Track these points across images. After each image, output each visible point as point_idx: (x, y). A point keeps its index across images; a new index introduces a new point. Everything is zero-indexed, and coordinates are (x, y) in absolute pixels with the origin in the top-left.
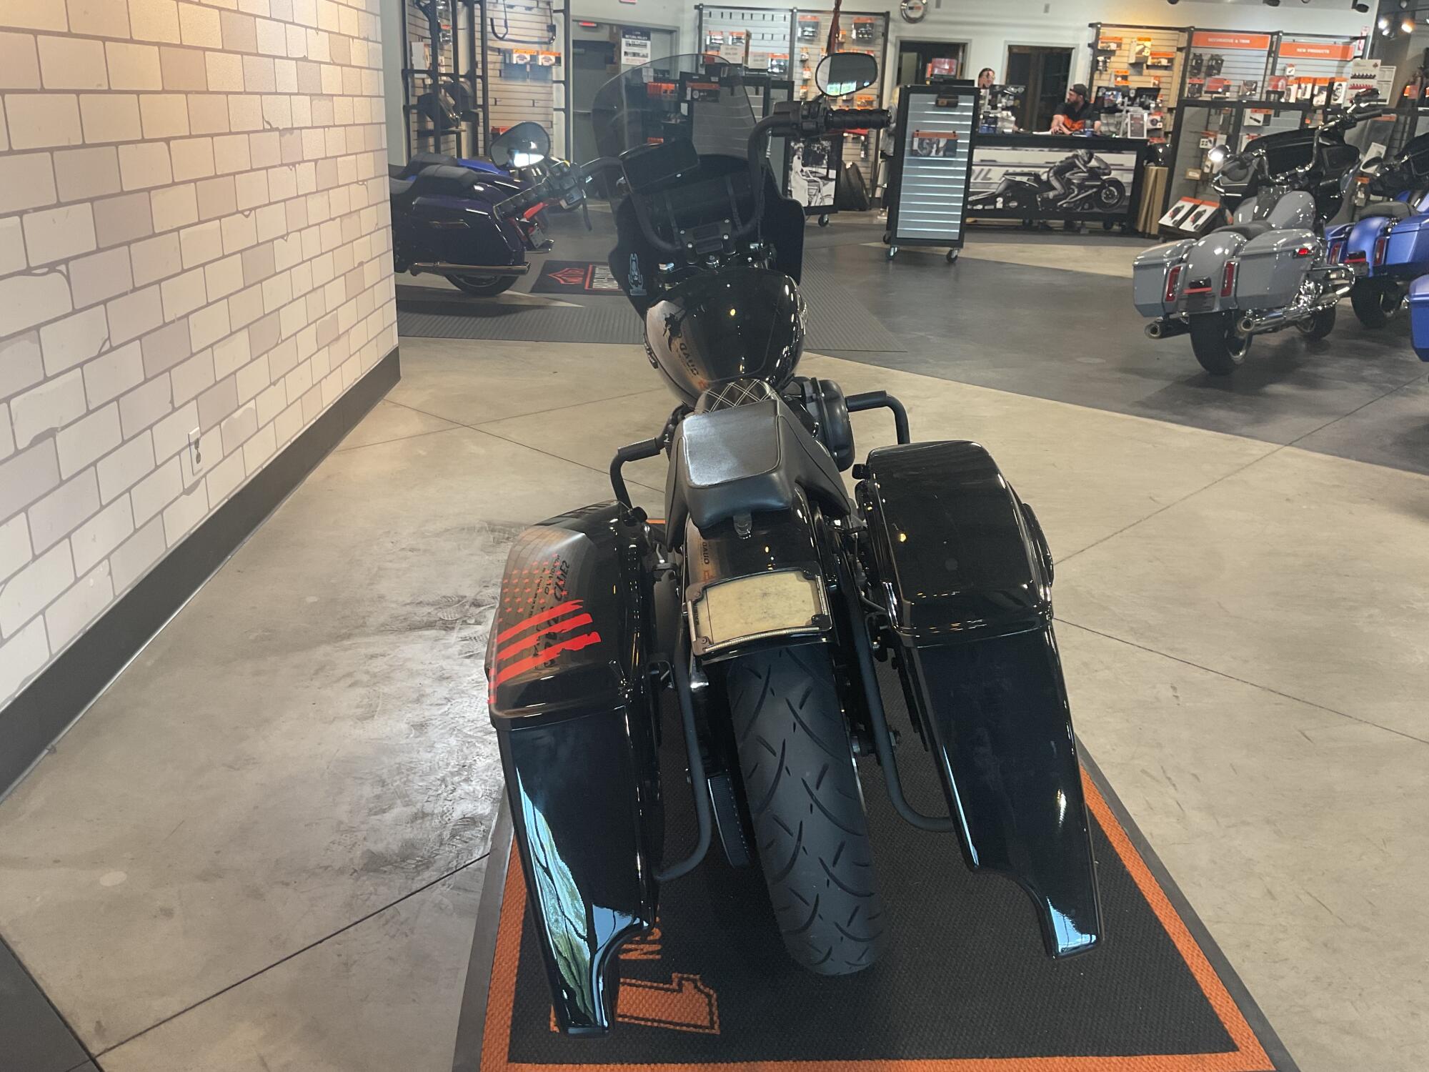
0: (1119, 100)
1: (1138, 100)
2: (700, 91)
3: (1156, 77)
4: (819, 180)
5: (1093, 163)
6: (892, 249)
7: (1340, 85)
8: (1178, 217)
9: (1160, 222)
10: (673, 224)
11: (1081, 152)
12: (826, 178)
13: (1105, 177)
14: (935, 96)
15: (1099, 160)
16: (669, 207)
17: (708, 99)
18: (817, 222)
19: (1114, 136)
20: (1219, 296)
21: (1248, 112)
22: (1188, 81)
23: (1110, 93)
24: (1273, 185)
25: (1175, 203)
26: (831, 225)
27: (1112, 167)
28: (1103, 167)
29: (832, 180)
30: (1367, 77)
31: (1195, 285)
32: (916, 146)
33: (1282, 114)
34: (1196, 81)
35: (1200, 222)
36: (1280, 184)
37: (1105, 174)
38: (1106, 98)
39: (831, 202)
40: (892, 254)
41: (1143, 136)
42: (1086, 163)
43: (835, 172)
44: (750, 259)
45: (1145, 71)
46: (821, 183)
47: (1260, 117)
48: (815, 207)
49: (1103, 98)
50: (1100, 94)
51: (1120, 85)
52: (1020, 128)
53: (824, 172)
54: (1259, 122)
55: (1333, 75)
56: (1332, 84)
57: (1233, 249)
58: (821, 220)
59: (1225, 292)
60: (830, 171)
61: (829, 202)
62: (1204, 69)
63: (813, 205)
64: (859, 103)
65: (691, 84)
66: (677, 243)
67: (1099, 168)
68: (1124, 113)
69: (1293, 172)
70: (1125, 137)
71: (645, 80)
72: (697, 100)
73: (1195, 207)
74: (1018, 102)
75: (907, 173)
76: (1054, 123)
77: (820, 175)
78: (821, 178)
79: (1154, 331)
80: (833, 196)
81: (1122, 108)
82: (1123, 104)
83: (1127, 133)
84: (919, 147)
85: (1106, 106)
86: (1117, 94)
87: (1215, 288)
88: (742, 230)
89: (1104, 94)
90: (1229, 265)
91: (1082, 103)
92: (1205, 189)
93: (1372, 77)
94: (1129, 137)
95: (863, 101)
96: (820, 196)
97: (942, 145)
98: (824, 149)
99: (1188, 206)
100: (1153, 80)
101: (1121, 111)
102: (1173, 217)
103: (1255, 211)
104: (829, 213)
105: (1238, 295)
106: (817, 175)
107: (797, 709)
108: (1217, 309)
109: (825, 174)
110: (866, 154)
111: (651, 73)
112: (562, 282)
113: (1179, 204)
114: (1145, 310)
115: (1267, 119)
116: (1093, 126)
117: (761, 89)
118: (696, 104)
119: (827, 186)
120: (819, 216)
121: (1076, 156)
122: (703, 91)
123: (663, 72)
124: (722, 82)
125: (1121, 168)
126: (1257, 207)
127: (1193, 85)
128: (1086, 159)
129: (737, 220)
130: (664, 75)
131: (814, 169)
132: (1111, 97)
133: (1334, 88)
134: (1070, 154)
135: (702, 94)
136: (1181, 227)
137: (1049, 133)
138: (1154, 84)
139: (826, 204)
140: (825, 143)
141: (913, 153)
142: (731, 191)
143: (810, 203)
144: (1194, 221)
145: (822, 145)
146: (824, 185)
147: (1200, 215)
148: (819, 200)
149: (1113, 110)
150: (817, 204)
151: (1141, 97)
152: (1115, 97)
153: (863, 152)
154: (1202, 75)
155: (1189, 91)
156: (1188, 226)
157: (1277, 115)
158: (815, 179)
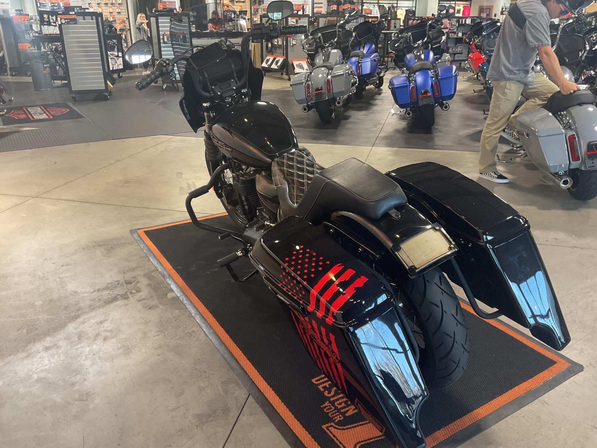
0: (233, 16)
1: (240, 16)
2: (65, 19)
3: (240, 6)
4: (115, 57)
5: (228, 43)
6: (164, 86)
7: (306, 7)
8: (269, 63)
9: (262, 66)
10: (209, 84)
11: (223, 39)
12: (118, 56)
13: (233, 49)
14: (169, 17)
15: (230, 42)
16: (206, 75)
17: (71, 23)
18: (117, 76)
19: (233, 31)
20: (327, 93)
21: (290, 19)
22: (252, 7)
23: (229, 13)
24: (325, 47)
25: (266, 58)
26: (124, 77)
27: (235, 45)
28: (232, 44)
29: (120, 57)
30: (320, 3)
31: (317, 90)
32: (166, 40)
33: (301, 19)
34: (255, 7)
35: (279, 64)
36: (327, 47)
37: (233, 48)
38: (228, 16)
39: (122, 67)
40: (164, 88)
41: (246, 31)
42: (226, 43)
43: (121, 53)
44: (243, 97)
45: (236, 4)
46: (116, 59)
47: (294, 20)
48: (115, 70)
49: (226, 16)
50: (225, 14)
51: (227, 9)
52: (198, 30)
53: (116, 54)
54: (294, 23)
55: (303, 3)
56: (303, 7)
57: (327, 74)
58: (119, 75)
59: (329, 91)
60: (119, 53)
61: (121, 67)
62: (257, 2)
63: (114, 69)
64: (119, 22)
65: (60, 16)
66: (211, 93)
67: (230, 45)
68: (236, 21)
69: (331, 42)
70: (237, 31)
71: (11, 15)
72: (64, 24)
73: (275, 59)
74: (195, 19)
75: (163, 52)
76: (209, 27)
77: (115, 55)
78: (115, 56)
79: (305, 110)
80: (122, 64)
81: (234, 19)
82: (234, 17)
83: (238, 29)
84: (167, 40)
85: (228, 19)
86: (232, 13)
87: (325, 91)
88: (239, 84)
89: (227, 14)
90: (328, 80)
91: (217, 18)
92: (276, 51)
93: (322, 3)
94: (240, 31)
95: (121, 21)
96: (117, 65)
97: (181, 37)
98: (114, 43)
99: (271, 58)
100: (239, 8)
101: (234, 21)
102: (267, 63)
103: (323, 58)
104: (122, 72)
105: (334, 92)
106: (114, 55)
107: (440, 285)
108: (327, 98)
109: (117, 54)
110: (127, 44)
111: (14, 11)
112: (17, 118)
113: (268, 58)
114: (300, 102)
115: (297, 21)
116: (225, 27)
117: (94, 17)
118: (63, 26)
119: (119, 60)
120: (117, 74)
121: (221, 41)
122: (67, 19)
123: (20, 11)
124: (77, 14)
125: (237, 44)
126: (323, 57)
127: (255, 9)
128: (225, 41)
129: (237, 79)
130: (20, 12)
131: (112, 53)
132: (230, 15)
133: (305, 8)
134: (219, 40)
135: (66, 21)
136: (271, 67)
137: (208, 31)
138: (240, 9)
139: (120, 68)
140: (114, 41)
141: (164, 43)
142: (233, 66)
143: (113, 68)
144: (276, 64)
145: (113, 42)
146: (118, 59)
147: (277, 62)
148: (117, 67)
149: (231, 20)
150: (116, 69)
151: (241, 15)
152: (231, 15)
153: (125, 44)
154: (257, 5)
155: (253, 12)
156: (274, 66)
157: (300, 19)
158: (113, 57)
